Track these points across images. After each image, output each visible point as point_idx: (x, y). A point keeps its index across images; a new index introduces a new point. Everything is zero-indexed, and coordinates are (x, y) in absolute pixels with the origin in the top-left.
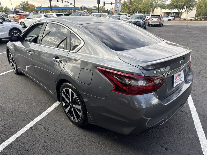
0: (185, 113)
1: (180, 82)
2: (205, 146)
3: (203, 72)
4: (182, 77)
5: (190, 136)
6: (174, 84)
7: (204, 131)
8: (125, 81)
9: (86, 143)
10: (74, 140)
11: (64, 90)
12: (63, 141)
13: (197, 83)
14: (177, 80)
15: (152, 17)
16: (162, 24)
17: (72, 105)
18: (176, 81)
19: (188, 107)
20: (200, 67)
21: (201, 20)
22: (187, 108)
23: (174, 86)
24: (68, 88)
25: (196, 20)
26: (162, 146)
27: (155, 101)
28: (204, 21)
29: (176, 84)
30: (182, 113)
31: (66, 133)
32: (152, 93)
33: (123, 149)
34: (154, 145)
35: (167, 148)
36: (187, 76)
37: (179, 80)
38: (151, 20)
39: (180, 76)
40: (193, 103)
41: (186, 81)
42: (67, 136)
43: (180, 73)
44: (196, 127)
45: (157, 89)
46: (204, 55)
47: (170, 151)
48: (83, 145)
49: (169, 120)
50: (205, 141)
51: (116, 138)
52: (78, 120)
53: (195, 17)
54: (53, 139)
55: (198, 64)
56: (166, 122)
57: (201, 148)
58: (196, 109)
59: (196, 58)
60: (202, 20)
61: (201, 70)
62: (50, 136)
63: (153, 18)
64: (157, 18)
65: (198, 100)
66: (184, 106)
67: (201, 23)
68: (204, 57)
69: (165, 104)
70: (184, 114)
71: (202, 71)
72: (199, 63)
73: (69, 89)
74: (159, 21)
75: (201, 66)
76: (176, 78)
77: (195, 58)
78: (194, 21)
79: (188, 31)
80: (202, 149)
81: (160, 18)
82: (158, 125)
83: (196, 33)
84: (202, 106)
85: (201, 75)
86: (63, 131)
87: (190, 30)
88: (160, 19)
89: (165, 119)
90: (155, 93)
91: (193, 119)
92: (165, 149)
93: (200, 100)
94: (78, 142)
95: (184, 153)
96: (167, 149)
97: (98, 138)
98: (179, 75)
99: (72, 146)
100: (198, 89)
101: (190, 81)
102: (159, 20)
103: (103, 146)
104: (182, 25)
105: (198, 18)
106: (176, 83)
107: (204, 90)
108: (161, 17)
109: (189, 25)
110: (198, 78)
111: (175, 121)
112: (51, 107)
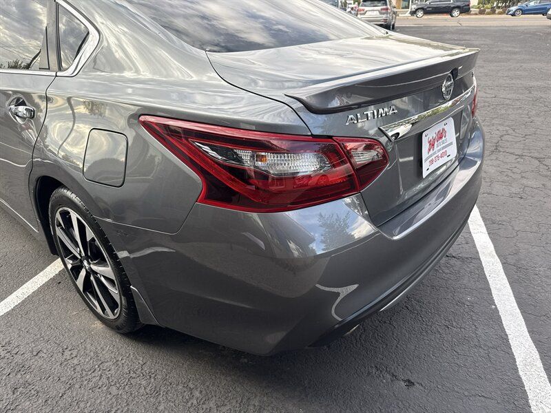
0: (463, 260)
1: (445, 159)
2: (529, 360)
3: (508, 141)
4: (451, 144)
5: (479, 332)
6: (425, 165)
7: (523, 312)
8: (239, 160)
9: (142, 391)
10: (100, 383)
11: (58, 216)
12: (62, 391)
13: (493, 171)
14: (434, 154)
15: (365, 6)
16: (393, 25)
17: (89, 264)
18: (431, 156)
19: (470, 241)
20: (499, 127)
21: (493, 12)
22: (466, 246)
23: (425, 175)
24: (66, 209)
25: (482, 12)
26: (393, 375)
27: (362, 228)
28: (500, 13)
29: (432, 168)
30: (453, 261)
31: (76, 361)
32: (348, 200)
33: (265, 399)
34: (369, 373)
35: (409, 381)
36: (466, 141)
37: (439, 154)
38: (361, 14)
39: (444, 138)
40: (484, 229)
41: (463, 161)
42: (78, 369)
43: (443, 129)
44: (496, 302)
45: (363, 184)
46: (508, 96)
47: (421, 388)
48: (131, 398)
49: (416, 285)
50: (527, 346)
51: (246, 360)
52: (113, 312)
53: (478, 4)
54: (26, 384)
55: (494, 121)
56: (407, 296)
57: (516, 369)
58: (495, 247)
59: (487, 104)
60: (497, 12)
61: (502, 136)
62: (19, 376)
63: (366, 9)
64: (379, 8)
65: (498, 218)
66: (460, 239)
67: (494, 20)
68: (508, 102)
69: (396, 238)
70: (458, 263)
71: (506, 137)
72: (494, 116)
73: (69, 210)
74: (384, 16)
75: (500, 124)
76: (432, 145)
77: (484, 106)
78: (476, 14)
79: (460, 40)
80: (521, 373)
81: (385, 7)
82: (374, 311)
83: (482, 42)
84: (512, 236)
85: (501, 149)
86: (67, 353)
87: (467, 37)
88: (387, 9)
89: (402, 285)
90: (358, 198)
91: (488, 278)
92: (403, 384)
93: (504, 218)
94: (114, 388)
95: (466, 393)
96: (410, 383)
97: (185, 366)
98: (441, 135)
99: (88, 405)
100: (497, 188)
101: (476, 159)
102: (384, 14)
103: (197, 394)
104: (445, 26)
105: (485, 6)
106: (432, 162)
107: (513, 190)
108: (390, 5)
109: (464, 25)
110: (493, 157)
111: (433, 287)
112: (41, 274)
